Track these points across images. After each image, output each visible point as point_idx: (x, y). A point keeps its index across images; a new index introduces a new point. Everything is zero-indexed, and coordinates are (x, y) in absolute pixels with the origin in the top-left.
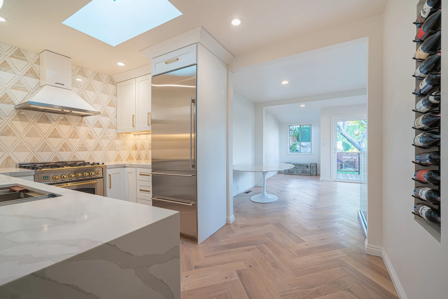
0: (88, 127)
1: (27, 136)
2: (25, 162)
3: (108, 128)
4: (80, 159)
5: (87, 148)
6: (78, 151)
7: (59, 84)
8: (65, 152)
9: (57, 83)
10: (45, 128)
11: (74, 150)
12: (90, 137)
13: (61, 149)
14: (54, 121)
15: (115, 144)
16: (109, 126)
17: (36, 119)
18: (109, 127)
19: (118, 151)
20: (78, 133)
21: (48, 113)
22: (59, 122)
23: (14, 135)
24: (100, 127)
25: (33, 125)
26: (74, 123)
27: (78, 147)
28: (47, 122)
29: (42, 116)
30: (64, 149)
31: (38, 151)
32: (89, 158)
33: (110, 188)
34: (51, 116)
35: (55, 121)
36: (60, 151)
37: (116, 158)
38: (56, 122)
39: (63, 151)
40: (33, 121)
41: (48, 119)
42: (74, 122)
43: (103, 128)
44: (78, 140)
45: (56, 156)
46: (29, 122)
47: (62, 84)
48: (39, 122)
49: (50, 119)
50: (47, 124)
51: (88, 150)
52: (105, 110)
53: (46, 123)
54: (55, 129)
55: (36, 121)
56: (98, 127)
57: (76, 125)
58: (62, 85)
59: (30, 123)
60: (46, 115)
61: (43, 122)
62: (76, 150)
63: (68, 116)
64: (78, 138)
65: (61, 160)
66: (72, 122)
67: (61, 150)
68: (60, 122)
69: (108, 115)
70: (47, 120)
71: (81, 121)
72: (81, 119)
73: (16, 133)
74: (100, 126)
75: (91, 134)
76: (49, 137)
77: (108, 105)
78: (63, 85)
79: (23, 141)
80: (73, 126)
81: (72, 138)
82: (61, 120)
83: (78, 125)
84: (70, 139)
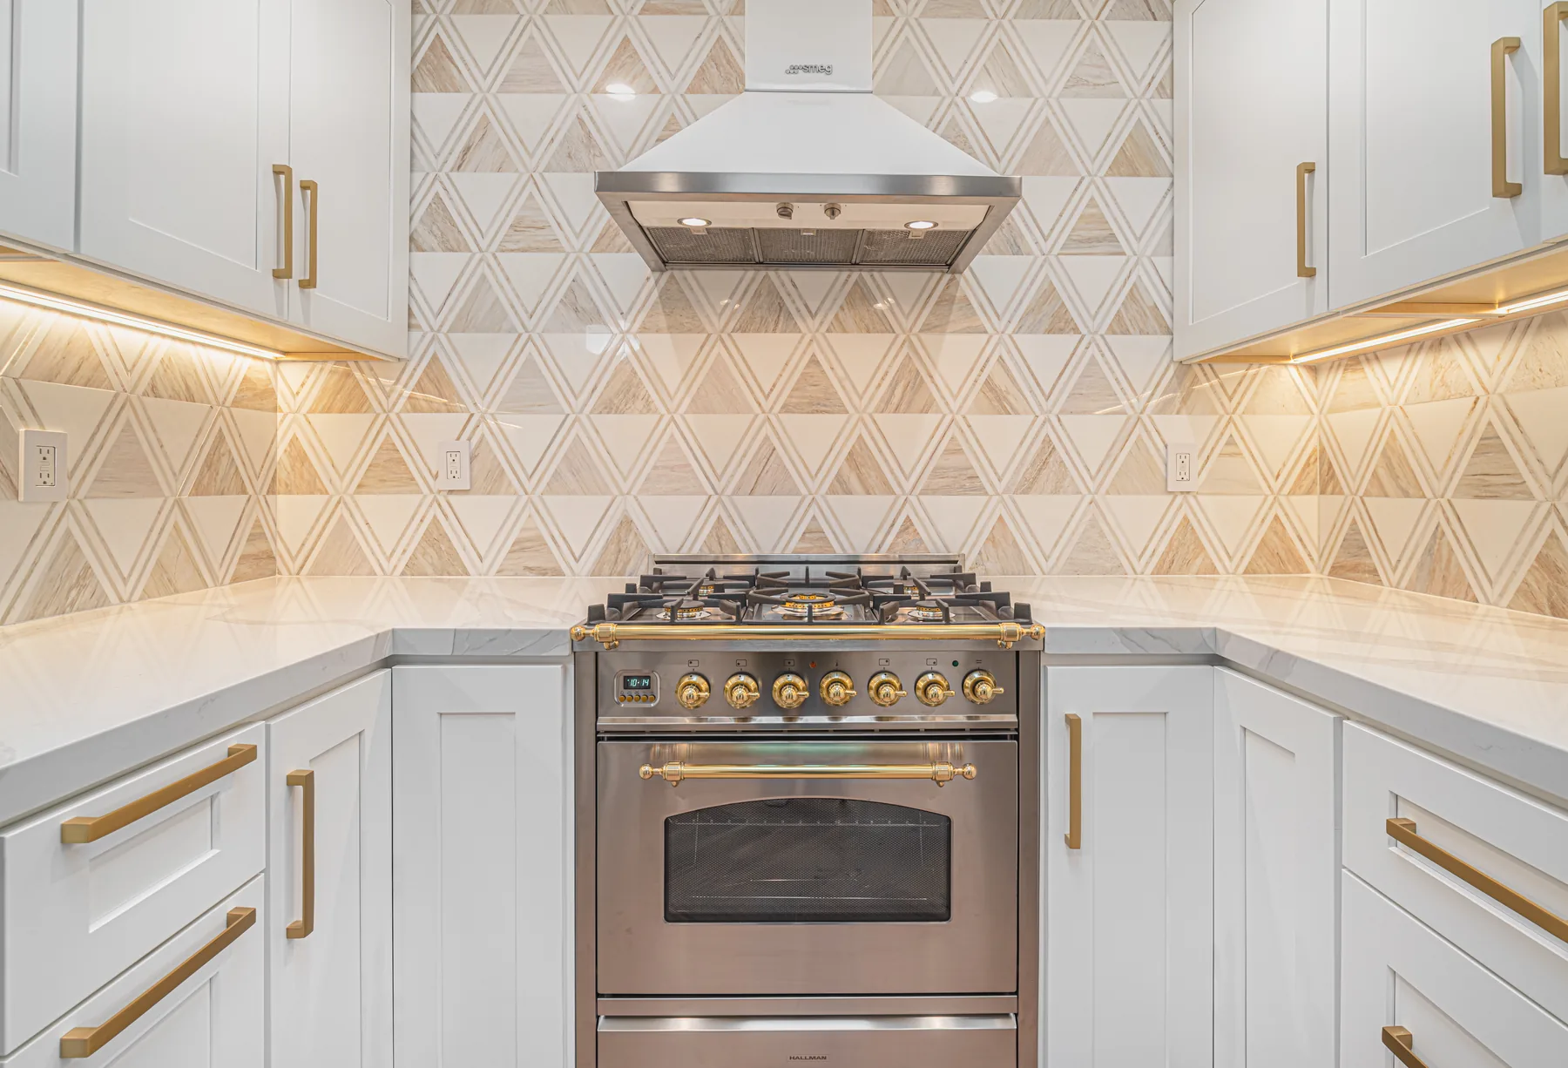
0: (986, 332)
1: (695, 407)
2: (684, 552)
3: (1112, 331)
4: (943, 549)
5: (979, 473)
6: (924, 492)
7: (806, 69)
8: (859, 499)
9: (793, 70)
10: (772, 355)
11: (908, 486)
12: (997, 400)
13: (839, 477)
14: (810, 312)
15: (1161, 446)
16: (1118, 314)
17: (733, 313)
18: (1120, 326)
19: (1179, 499)
20: (931, 377)
22: (831, 317)
23: (648, 408)
24: (1061, 331)
25: (719, 348)
26: (907, 317)
27: (930, 468)
28: (777, 324)
29: (757, 294)
30: (855, 482)
31: (736, 492)
32: (991, 539)
33: (1073, 841)
34: (794, 285)
35: (813, 316)
36: (832, 491)
37: (1167, 553)
38: (818, 319)
39: (848, 492)
40: (719, 324)
41: (781, 306)
42: (907, 310)
43: (1076, 330)
44: (931, 419)
45: (814, 518)
46: (703, 331)
47: (822, 69)
48: (743, 328)
49: (794, 302)
50: (778, 335)
51: (981, 490)
52: (1092, 203)
53: (774, 331)
54: (814, 361)
55: (732, 326)
56: (1049, 331)
57: (916, 330)
58: (823, 75)
59: (709, 335)
60: (777, 284)
61: (762, 327)
62: (914, 487)
63: (876, 274)
64: (925, 410)
65: (841, 545)
66: (896, 310)
67: (841, 486)
68: (836, 316)
69: (1112, 238)
70: (778, 313)
71: (947, 300)
72: (948, 286)
73: (654, 396)
74: (1061, 323)
75: (1001, 381)
76: (786, 409)
77: (1116, 169)
78: (826, 70)
79: (677, 435)
80: (902, 337)
81: (896, 411)
82: (841, 301)
83: (927, 328)
84: (887, 420)
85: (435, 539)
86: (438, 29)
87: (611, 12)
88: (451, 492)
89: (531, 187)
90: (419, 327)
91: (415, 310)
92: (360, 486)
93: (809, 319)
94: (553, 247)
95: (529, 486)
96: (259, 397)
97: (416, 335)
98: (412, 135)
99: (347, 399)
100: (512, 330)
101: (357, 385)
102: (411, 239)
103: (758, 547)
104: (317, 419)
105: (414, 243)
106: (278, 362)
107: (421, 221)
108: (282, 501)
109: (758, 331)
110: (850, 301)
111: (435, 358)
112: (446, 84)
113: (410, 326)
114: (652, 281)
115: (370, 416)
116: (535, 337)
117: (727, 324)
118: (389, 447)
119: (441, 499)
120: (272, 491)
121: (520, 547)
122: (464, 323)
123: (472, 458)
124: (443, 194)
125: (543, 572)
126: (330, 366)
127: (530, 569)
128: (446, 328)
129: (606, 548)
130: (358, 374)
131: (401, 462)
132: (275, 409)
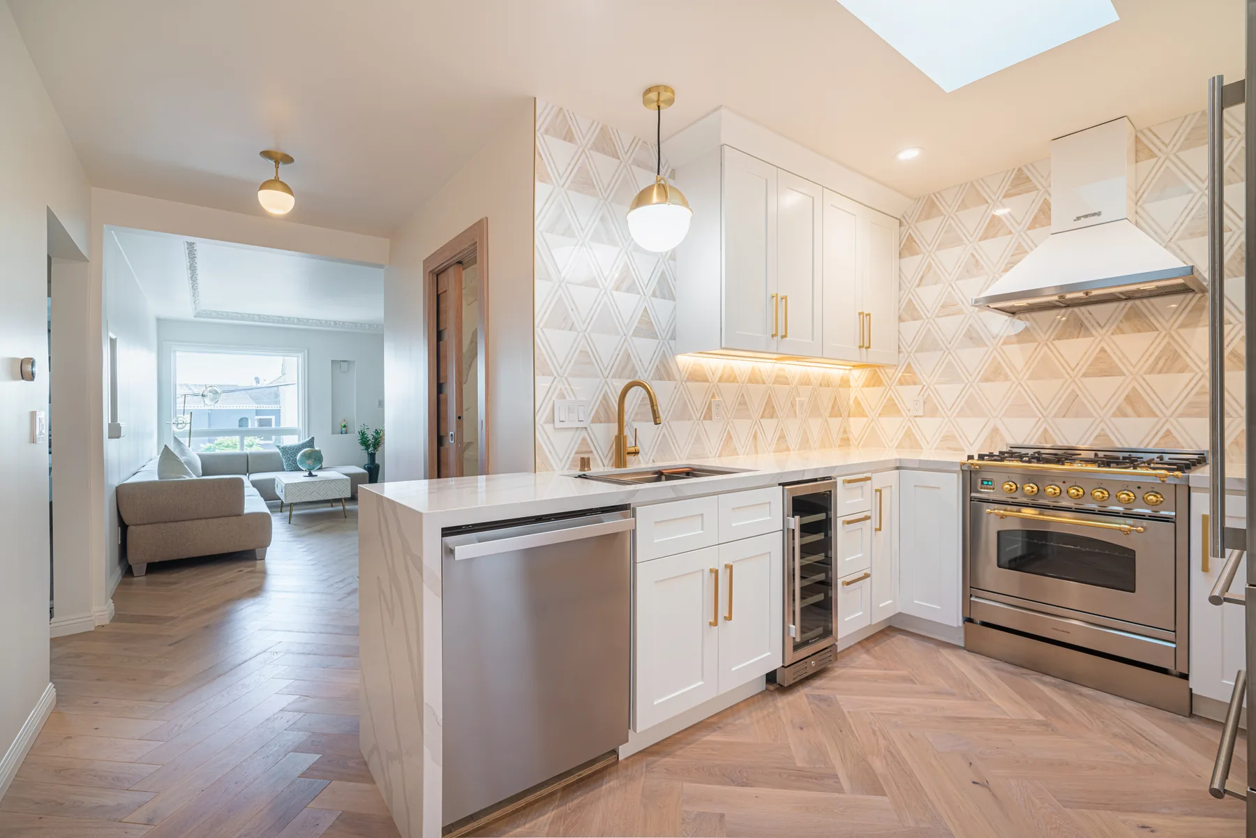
1: (1031, 378)
2: (1025, 444)
4: (1194, 446)
6: (1181, 415)
7: (1086, 216)
8: (1133, 420)
9: (1079, 218)
10: (1076, 350)
11: (1168, 413)
13: (1119, 409)
14: (1099, 325)
17: (1053, 331)
20: (1186, 353)
21: (1083, 309)
22: (1114, 327)
23: (1007, 378)
25: (1045, 348)
26: (1167, 321)
27: (1186, 402)
28: (1079, 333)
29: (1068, 320)
30: (1129, 410)
31: (1055, 416)
34: (1090, 314)
35: (1102, 328)
36: (1114, 415)
38: (1105, 329)
39: (1125, 415)
40: (1045, 338)
41: (1082, 325)
42: (1167, 318)
44: (1185, 376)
45: (1103, 430)
47: (1096, 214)
48: (1059, 338)
49: (1090, 322)
50: (1079, 339)
53: (1077, 338)
54: (1103, 350)
55: (1052, 337)
57: (1175, 327)
58: (1096, 217)
59: (1039, 343)
60: (1079, 314)
61: (1071, 336)
62: (1173, 413)
64: (1181, 371)
65: (1121, 443)
66: (1160, 319)
67: (1121, 413)
68: (1118, 327)
70: (1080, 328)
73: (1010, 373)
76: (1085, 375)
78: (1099, 214)
79: (1022, 391)
80: (1164, 333)
81: (1160, 372)
82: (1121, 317)
83: (1182, 326)
84: (1153, 379)
85: (909, 435)
86: (910, 231)
87: (987, 202)
88: (916, 416)
89: (950, 289)
90: (902, 352)
91: (901, 346)
92: (880, 414)
93: (1099, 329)
94: (960, 312)
95: (949, 414)
96: (845, 383)
97: (901, 355)
98: (900, 276)
99: (875, 381)
100: (942, 349)
101: (879, 376)
102: (899, 318)
103: (1068, 443)
104: (866, 390)
105: (900, 319)
106: (850, 370)
107: (903, 310)
108: (852, 420)
109: (1068, 338)
110: (1127, 317)
111: (909, 364)
112: (913, 253)
113: (899, 352)
114: (1008, 321)
115: (884, 388)
116: (952, 351)
117: (1049, 337)
118: (891, 399)
119: (912, 420)
120: (849, 416)
121: (945, 439)
122: (921, 349)
123: (925, 403)
124: (912, 298)
125: (955, 450)
126: (869, 369)
127: (949, 448)
128: (913, 352)
129: (985, 440)
130: (879, 373)
131: (896, 405)
132: (850, 387)
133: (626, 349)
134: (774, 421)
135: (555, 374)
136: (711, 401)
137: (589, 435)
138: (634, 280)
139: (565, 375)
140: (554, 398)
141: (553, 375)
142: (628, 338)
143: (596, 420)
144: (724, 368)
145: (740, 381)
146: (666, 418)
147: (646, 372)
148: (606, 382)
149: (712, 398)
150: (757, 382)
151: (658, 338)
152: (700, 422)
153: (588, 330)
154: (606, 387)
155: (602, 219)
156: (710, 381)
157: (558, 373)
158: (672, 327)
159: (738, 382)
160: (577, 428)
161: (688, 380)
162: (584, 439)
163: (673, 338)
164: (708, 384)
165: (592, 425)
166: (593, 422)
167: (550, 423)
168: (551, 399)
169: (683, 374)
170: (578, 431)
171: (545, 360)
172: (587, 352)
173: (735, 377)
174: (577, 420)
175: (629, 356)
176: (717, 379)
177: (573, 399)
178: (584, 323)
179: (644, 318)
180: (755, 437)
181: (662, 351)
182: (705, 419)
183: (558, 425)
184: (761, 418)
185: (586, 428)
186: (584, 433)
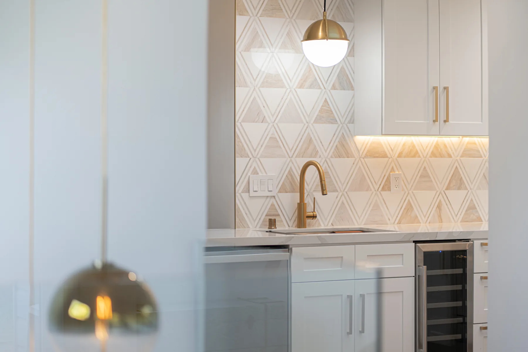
133: (309, 133)
134: (463, 193)
135: (251, 156)
136: (389, 175)
137: (277, 201)
138: (316, 78)
139: (258, 156)
140: (249, 174)
141: (249, 157)
142: (310, 125)
143: (283, 190)
144: (404, 145)
145: (421, 155)
146: (345, 189)
147: (326, 152)
148: (291, 160)
149: (391, 172)
150: (441, 156)
151: (337, 123)
152: (378, 193)
153: (276, 122)
154: (291, 164)
155: (288, 34)
156: (389, 155)
157: (252, 155)
158: (352, 111)
159: (419, 157)
160: (268, 196)
161: (366, 156)
162: (273, 205)
163: (352, 121)
164: (387, 159)
165: (279, 194)
166: (280, 192)
167: (246, 192)
168: (247, 174)
169: (361, 153)
170: (268, 199)
171: (243, 146)
172: (276, 138)
173: (417, 152)
174: (267, 190)
175: (311, 140)
176: (397, 155)
177: (265, 174)
178: (273, 116)
179: (324, 108)
180: (439, 207)
181: (341, 133)
182: (383, 190)
183: (252, 194)
184: (447, 189)
185: (274, 197)
186: (273, 200)
